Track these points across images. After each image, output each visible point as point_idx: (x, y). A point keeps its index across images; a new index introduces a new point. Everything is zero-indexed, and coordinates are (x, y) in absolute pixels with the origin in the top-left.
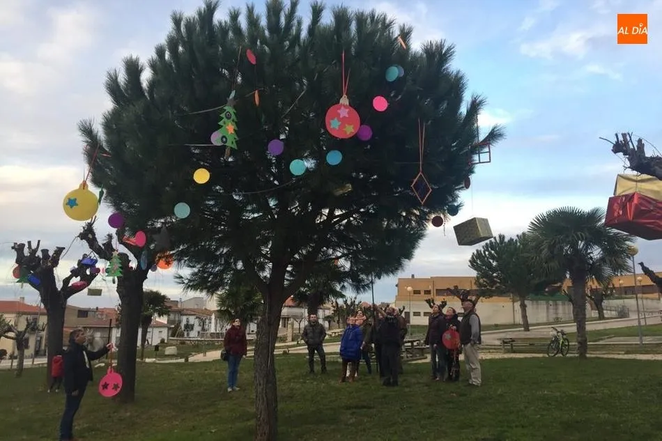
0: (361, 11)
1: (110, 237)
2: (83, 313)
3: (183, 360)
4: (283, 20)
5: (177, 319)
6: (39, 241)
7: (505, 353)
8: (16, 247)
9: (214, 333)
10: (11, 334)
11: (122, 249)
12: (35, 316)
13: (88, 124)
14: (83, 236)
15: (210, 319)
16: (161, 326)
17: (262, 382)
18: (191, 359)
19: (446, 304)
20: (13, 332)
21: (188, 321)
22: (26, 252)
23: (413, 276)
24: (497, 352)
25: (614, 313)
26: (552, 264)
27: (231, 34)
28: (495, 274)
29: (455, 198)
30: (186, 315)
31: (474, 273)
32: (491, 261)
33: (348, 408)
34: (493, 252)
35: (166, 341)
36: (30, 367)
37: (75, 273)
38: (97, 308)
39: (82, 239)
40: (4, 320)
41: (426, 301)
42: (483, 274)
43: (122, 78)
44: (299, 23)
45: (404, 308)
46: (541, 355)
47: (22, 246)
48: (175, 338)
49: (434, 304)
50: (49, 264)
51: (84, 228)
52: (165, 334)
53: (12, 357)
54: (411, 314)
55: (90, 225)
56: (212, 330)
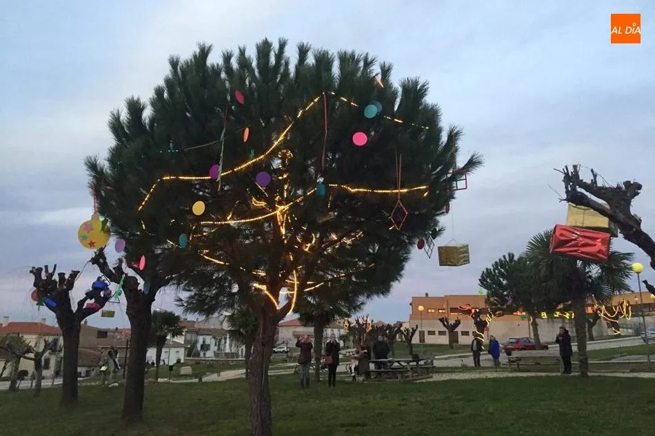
0: (343, 51)
1: (120, 261)
2: (102, 334)
3: (197, 380)
4: (273, 60)
5: (193, 339)
6: (55, 265)
7: (511, 372)
8: (34, 270)
9: (228, 353)
10: (32, 355)
11: (131, 273)
12: (56, 337)
13: (93, 160)
14: (95, 261)
15: (225, 339)
16: (177, 345)
17: (256, 400)
18: (205, 379)
19: (459, 323)
20: (32, 352)
21: (204, 342)
22: (44, 276)
23: (427, 294)
24: (504, 371)
25: (630, 331)
26: (550, 283)
27: (223, 75)
28: (505, 293)
29: (436, 223)
30: (202, 335)
31: (485, 292)
32: (501, 279)
33: (343, 426)
34: (503, 270)
35: (182, 361)
36: (50, 386)
37: (89, 295)
38: (117, 329)
39: (93, 264)
40: (24, 341)
41: (440, 319)
42: (493, 293)
43: (124, 116)
44: (287, 64)
45: (417, 327)
46: (544, 374)
47: (40, 270)
48: (191, 358)
49: (448, 323)
50: (65, 287)
51: (95, 253)
52: (181, 354)
53: (33, 378)
54: (426, 333)
55: (101, 250)
56: (227, 350)
